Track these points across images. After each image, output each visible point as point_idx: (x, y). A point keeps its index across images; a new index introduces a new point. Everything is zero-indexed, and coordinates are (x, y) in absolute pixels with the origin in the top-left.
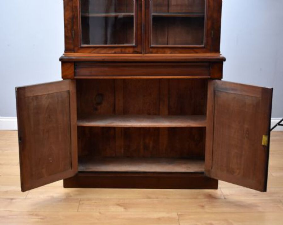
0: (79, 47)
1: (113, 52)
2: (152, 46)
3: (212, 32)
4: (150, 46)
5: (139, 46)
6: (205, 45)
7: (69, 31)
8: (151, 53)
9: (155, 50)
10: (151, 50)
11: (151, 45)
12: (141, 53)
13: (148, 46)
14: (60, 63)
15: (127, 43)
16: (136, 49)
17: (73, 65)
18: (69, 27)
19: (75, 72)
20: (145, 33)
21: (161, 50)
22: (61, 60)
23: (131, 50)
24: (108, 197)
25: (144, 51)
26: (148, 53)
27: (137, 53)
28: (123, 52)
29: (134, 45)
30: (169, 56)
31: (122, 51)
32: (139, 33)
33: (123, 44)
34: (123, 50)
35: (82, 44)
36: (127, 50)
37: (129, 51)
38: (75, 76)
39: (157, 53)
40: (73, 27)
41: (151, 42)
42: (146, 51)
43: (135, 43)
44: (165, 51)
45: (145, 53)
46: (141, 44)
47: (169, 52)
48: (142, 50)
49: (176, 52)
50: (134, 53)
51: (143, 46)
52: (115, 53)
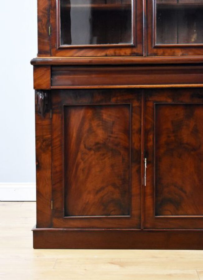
0: (58, 48)
1: (104, 54)
2: (156, 45)
4: (153, 46)
5: (139, 46)
7: (44, 27)
8: (156, 54)
9: (160, 51)
10: (155, 50)
11: (155, 44)
12: (142, 55)
14: (32, 66)
15: (121, 42)
16: (135, 50)
17: (50, 71)
18: (44, 21)
19: (51, 81)
20: (147, 27)
21: (169, 51)
22: (33, 62)
23: (128, 51)
25: (145, 52)
26: (151, 55)
27: (137, 55)
28: (117, 55)
29: (132, 43)
30: (179, 56)
31: (115, 53)
32: (138, 28)
33: (118, 43)
34: (118, 52)
35: (61, 44)
36: (123, 52)
37: (125, 53)
38: (51, 85)
39: (163, 54)
40: (49, 21)
41: (154, 40)
42: (148, 53)
43: (134, 41)
44: (174, 52)
45: (148, 56)
46: (142, 43)
47: (181, 53)
48: (143, 51)
49: (190, 53)
50: (133, 55)
51: (144, 45)
52: (106, 56)
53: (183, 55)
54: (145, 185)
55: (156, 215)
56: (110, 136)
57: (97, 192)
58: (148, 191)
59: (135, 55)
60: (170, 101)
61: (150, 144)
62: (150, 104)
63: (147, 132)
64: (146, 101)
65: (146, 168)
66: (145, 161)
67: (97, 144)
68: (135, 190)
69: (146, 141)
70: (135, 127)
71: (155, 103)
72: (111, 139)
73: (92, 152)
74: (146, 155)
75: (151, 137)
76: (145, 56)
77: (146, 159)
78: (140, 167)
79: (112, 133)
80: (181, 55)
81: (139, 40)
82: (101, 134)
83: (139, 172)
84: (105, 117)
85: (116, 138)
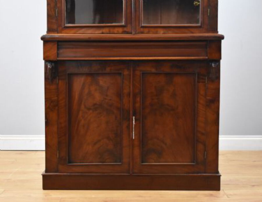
0: (63, 26)
1: (100, 32)
2: (143, 25)
3: (209, 10)
5: (129, 26)
6: (201, 25)
7: (52, 10)
8: (142, 33)
9: (146, 30)
10: (142, 29)
11: (141, 24)
12: (131, 33)
13: (139, 25)
14: (42, 42)
15: (115, 22)
16: (125, 29)
17: (56, 45)
18: (52, 5)
19: (58, 54)
20: (136, 11)
21: (152, 30)
22: (42, 38)
23: (120, 30)
24: (93, 196)
25: (134, 31)
26: (139, 33)
27: (128, 33)
28: (111, 33)
29: (123, 24)
30: (161, 34)
31: (110, 31)
32: (129, 11)
33: (112, 23)
34: (112, 30)
35: (66, 24)
36: (116, 30)
37: (118, 31)
38: (58, 57)
39: (148, 33)
40: (56, 4)
41: (141, 21)
42: (136, 31)
43: (125, 21)
44: (157, 31)
45: (136, 34)
46: (131, 23)
47: (162, 32)
48: (132, 30)
49: (170, 32)
50: (123, 33)
51: (133, 25)
52: (103, 33)
53: (164, 33)
54: (134, 138)
55: (142, 163)
56: (105, 99)
57: (95, 144)
58: (136, 143)
59: (125, 33)
60: (153, 70)
61: (137, 105)
62: (138, 73)
63: (135, 96)
64: (134, 71)
65: (135, 125)
66: (134, 119)
67: (95, 104)
68: (125, 142)
69: (135, 103)
70: (126, 91)
71: (141, 72)
72: (107, 101)
73: (91, 111)
74: (135, 114)
75: (138, 99)
76: (134, 34)
77: (134, 117)
78: (129, 124)
79: (107, 96)
80: (163, 34)
81: (129, 21)
82: (98, 97)
83: (129, 127)
84: (101, 83)
85: (110, 100)
